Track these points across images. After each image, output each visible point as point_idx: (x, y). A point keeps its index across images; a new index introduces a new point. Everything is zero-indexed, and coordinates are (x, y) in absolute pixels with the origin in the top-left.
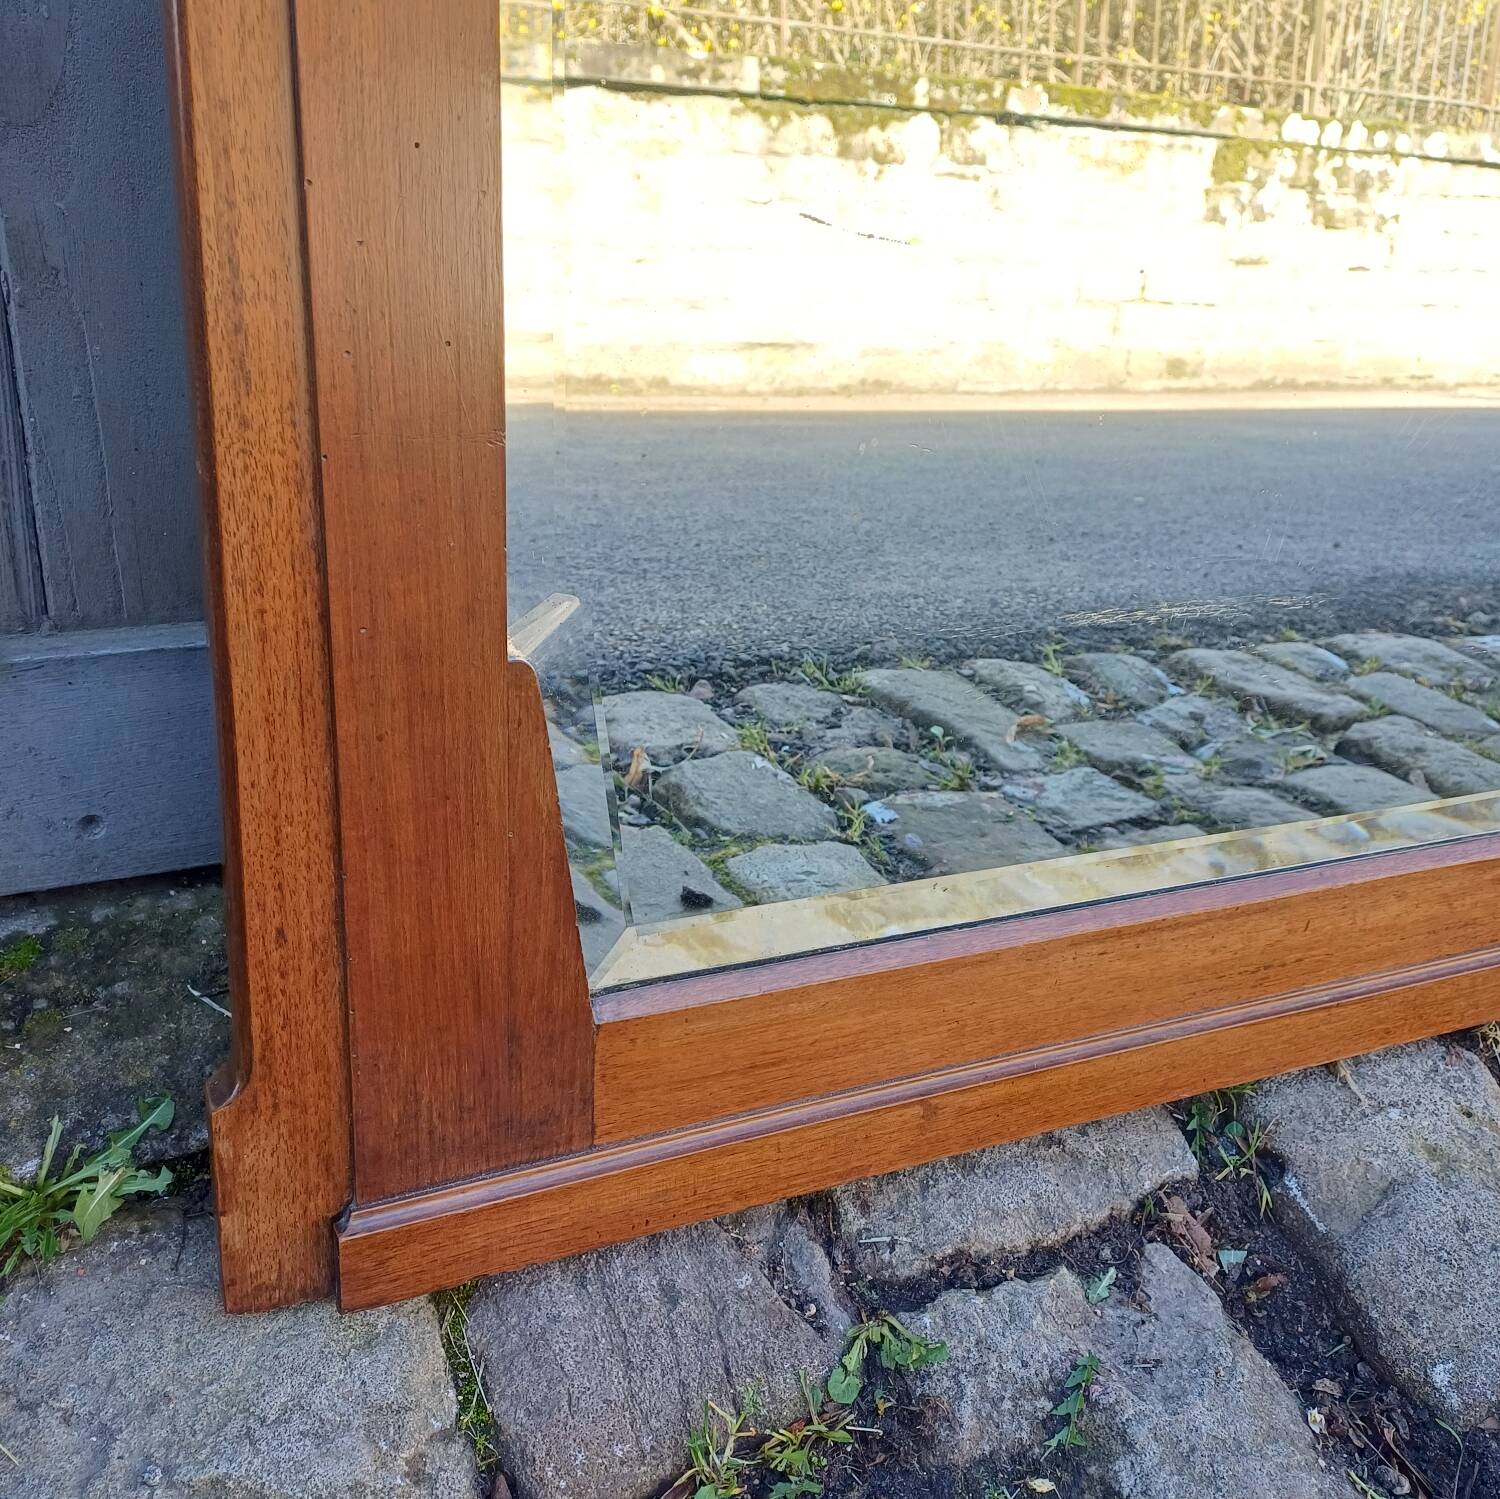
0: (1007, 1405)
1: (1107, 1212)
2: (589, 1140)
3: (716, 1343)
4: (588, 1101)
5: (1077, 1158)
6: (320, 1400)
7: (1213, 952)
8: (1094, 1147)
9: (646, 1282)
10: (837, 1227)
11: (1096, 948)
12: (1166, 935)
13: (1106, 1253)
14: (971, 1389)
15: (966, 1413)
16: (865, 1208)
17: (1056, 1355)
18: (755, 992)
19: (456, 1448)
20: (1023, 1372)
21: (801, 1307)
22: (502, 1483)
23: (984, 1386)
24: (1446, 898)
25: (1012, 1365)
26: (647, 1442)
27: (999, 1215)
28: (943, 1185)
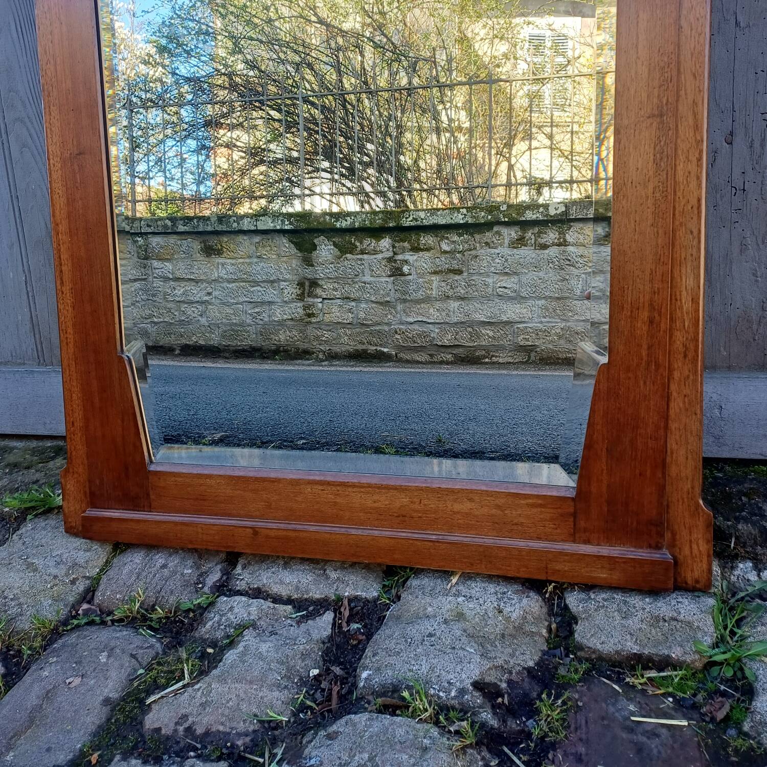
0: (222, 627)
1: (323, 596)
2: (150, 509)
3: (164, 582)
4: (148, 495)
5: (328, 578)
6: (65, 556)
7: (375, 502)
8: (333, 575)
9: (161, 561)
10: (232, 571)
11: (321, 488)
12: (350, 489)
13: (311, 608)
14: (216, 619)
15: (210, 623)
16: (244, 568)
17: (247, 618)
18: (195, 472)
19: (88, 582)
20: (233, 620)
21: (198, 584)
22: (91, 594)
23: (221, 619)
24: (498, 507)
25: (232, 617)
26: (126, 598)
27: (282, 582)
28: (273, 569)
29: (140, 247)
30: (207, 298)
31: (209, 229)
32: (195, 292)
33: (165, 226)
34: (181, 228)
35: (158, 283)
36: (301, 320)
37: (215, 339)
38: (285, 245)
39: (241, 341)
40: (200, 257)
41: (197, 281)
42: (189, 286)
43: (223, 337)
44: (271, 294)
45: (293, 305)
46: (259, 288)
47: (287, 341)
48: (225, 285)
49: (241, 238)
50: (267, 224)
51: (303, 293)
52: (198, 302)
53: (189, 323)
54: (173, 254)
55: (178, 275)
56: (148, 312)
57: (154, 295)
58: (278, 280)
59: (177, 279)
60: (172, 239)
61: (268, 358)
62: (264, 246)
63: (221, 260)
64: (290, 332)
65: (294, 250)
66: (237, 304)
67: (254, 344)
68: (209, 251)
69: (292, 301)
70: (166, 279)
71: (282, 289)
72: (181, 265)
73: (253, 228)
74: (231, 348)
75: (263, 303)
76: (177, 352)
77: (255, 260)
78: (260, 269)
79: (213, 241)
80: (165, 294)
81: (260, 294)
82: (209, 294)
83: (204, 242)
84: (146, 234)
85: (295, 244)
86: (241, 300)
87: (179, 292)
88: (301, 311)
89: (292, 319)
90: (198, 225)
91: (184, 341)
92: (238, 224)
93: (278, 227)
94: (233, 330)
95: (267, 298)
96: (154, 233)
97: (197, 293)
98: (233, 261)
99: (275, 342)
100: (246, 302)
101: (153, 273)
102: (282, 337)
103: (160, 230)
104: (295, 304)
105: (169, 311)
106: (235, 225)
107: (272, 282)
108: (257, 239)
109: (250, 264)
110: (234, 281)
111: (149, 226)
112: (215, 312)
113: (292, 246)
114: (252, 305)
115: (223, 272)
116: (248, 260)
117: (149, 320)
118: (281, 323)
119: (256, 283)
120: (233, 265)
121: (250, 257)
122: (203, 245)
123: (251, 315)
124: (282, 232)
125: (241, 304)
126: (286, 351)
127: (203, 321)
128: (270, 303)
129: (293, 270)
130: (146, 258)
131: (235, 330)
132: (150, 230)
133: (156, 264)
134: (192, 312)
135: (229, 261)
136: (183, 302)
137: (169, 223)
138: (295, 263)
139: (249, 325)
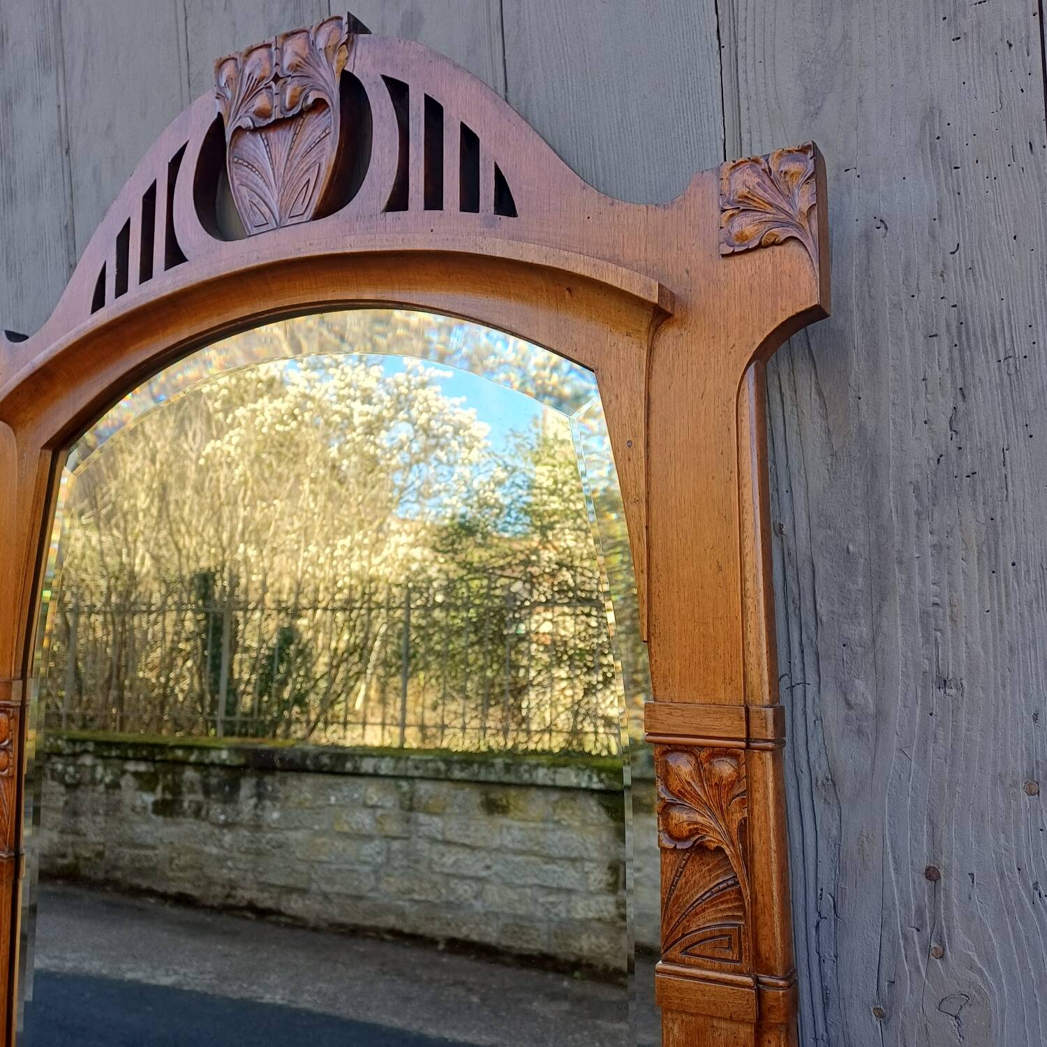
29: (404, 794)
30: (484, 873)
31: (493, 778)
32: (469, 862)
33: (438, 770)
34: (457, 774)
35: (423, 845)
36: (613, 923)
37: (491, 934)
38: (593, 810)
39: (528, 942)
40: (479, 814)
41: (472, 848)
42: (463, 855)
43: (504, 932)
44: (570, 877)
45: (602, 899)
46: (555, 867)
47: (592, 951)
48: (510, 857)
49: (533, 793)
50: (569, 777)
51: (616, 883)
52: (472, 878)
53: (460, 906)
54: (444, 808)
55: (450, 836)
56: (407, 884)
57: (416, 862)
58: (582, 859)
59: (447, 843)
60: (445, 788)
61: (564, 972)
62: (564, 808)
63: (506, 821)
64: (597, 937)
65: (604, 817)
66: (523, 886)
67: (545, 949)
68: (492, 807)
69: (600, 892)
70: (433, 841)
71: (587, 873)
72: (453, 823)
73: (550, 783)
74: (514, 952)
75: (559, 890)
76: (441, 947)
77: (551, 826)
78: (556, 840)
79: (497, 795)
80: (431, 861)
81: (556, 876)
82: (488, 867)
83: (486, 794)
84: (413, 778)
85: (608, 809)
86: (530, 881)
87: (449, 860)
88: (612, 908)
89: (599, 920)
90: (479, 772)
91: (452, 932)
92: (531, 775)
93: (584, 785)
94: (516, 925)
95: (566, 883)
96: (422, 778)
97: (472, 864)
98: (522, 825)
99: (575, 951)
100: (536, 885)
101: (417, 831)
102: (586, 945)
103: (431, 774)
104: (605, 897)
105: (434, 886)
106: (526, 776)
107: (574, 860)
108: (555, 796)
109: (544, 830)
110: (523, 853)
111: (417, 768)
112: (495, 896)
113: (602, 810)
114: (545, 891)
115: (507, 840)
116: (541, 825)
117: (408, 897)
118: (585, 923)
119: (551, 859)
120: (522, 829)
121: (544, 821)
122: (483, 797)
123: (543, 905)
124: (590, 791)
125: (531, 886)
126: (590, 966)
127: (478, 905)
128: (569, 891)
129: (602, 845)
130: (411, 809)
131: (520, 925)
132: (417, 773)
133: (422, 818)
134: (464, 890)
135: (516, 824)
136: (454, 876)
137: (442, 766)
138: (605, 836)
139: (540, 921)
